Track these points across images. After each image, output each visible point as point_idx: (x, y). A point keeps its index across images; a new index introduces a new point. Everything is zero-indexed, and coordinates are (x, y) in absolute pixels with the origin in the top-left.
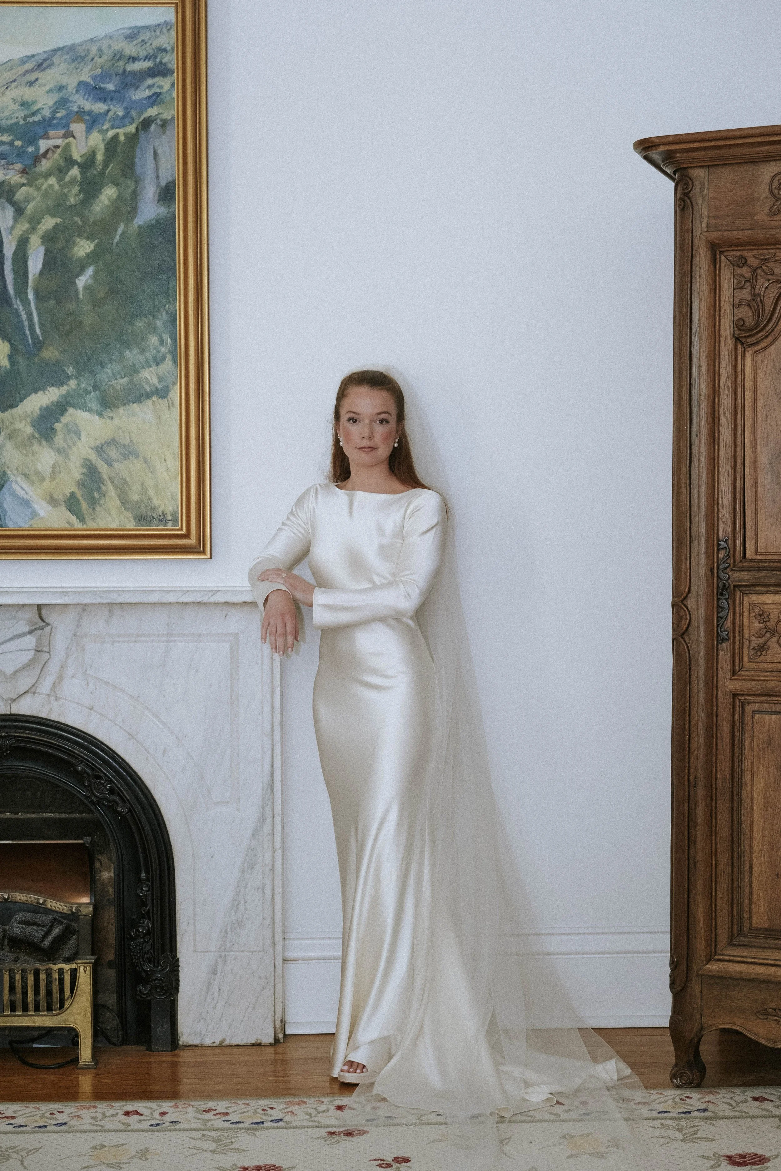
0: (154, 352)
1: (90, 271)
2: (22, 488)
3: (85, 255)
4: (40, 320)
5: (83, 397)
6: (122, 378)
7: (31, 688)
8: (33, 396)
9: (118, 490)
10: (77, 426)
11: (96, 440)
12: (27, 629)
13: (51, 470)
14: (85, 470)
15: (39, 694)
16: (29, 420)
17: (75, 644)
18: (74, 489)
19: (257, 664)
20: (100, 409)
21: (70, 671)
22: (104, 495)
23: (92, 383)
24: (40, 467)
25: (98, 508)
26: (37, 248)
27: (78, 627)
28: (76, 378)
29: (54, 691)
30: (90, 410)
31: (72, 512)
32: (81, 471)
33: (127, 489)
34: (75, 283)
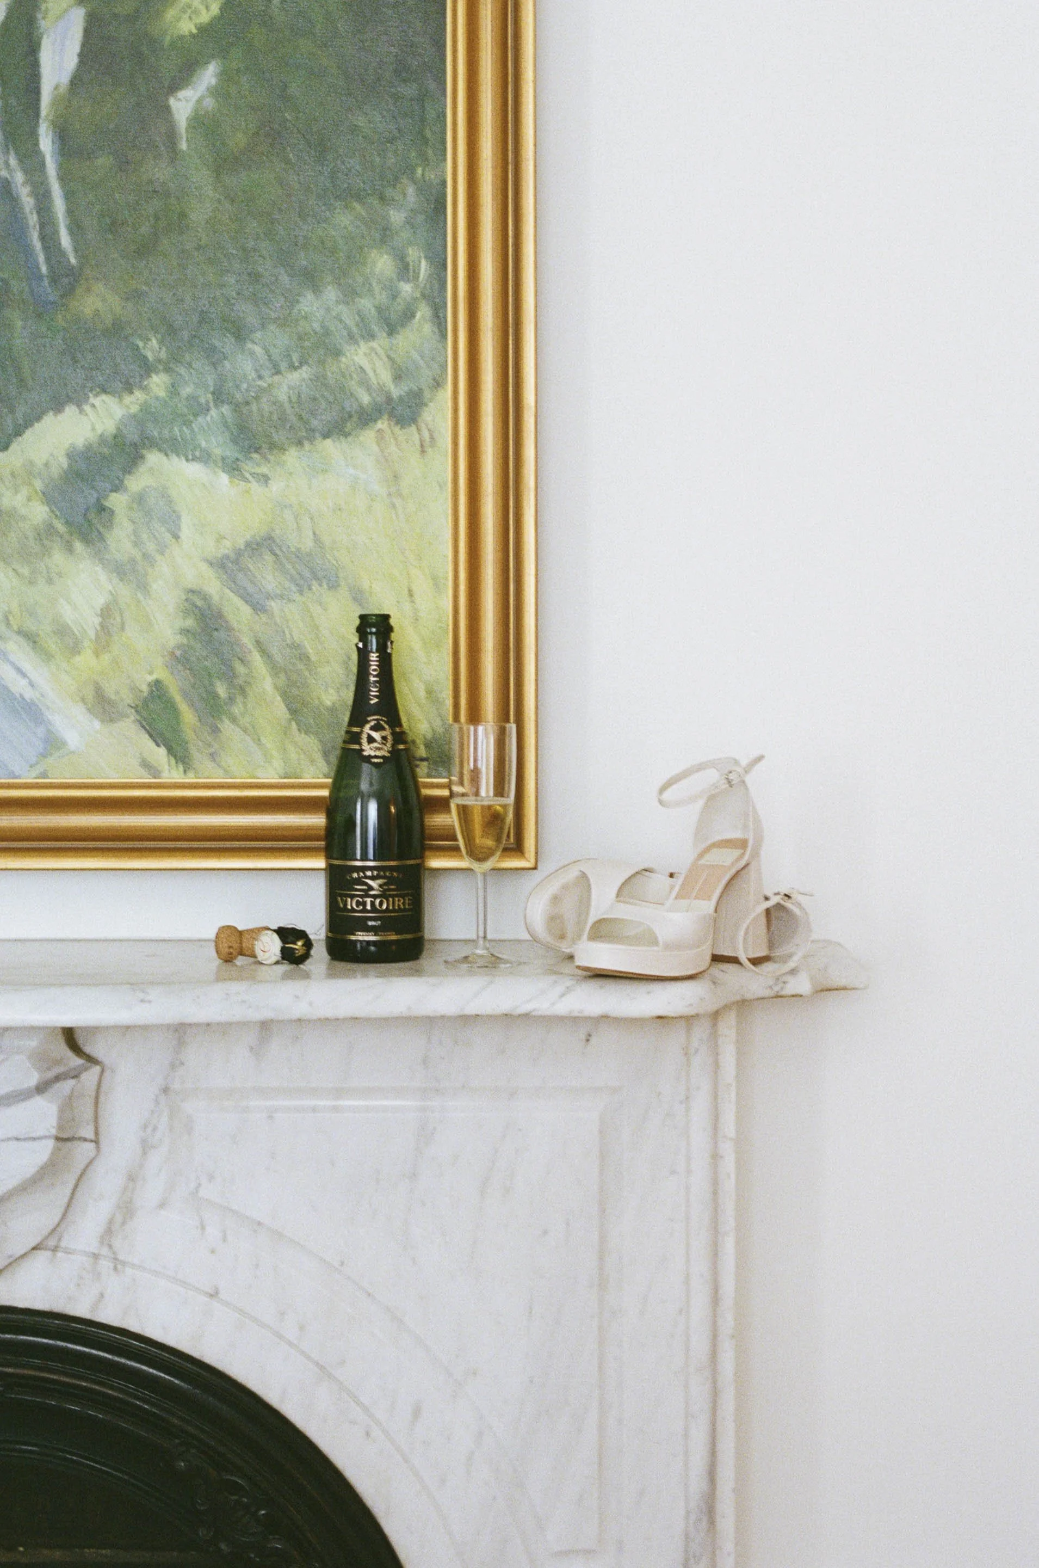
0: (382, 297)
1: (209, 75)
2: (19, 671)
3: (195, 31)
4: (70, 212)
5: (188, 423)
6: (294, 368)
7: (47, 1238)
8: (49, 419)
9: (282, 676)
10: (170, 502)
11: (220, 538)
12: (33, 1079)
13: (97, 620)
14: (190, 623)
15: (68, 1252)
16: (38, 484)
17: (165, 1119)
18: (161, 674)
19: (673, 1172)
20: (231, 452)
21: (151, 1192)
22: (243, 691)
23: (211, 380)
24: (68, 614)
25: (226, 726)
26: (66, 11)
27: (173, 1066)
28: (167, 370)
29: (110, 1246)
30: (205, 458)
31: (157, 737)
32: (180, 623)
33: (307, 673)
34: (168, 109)
